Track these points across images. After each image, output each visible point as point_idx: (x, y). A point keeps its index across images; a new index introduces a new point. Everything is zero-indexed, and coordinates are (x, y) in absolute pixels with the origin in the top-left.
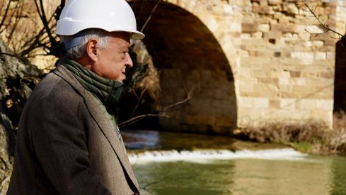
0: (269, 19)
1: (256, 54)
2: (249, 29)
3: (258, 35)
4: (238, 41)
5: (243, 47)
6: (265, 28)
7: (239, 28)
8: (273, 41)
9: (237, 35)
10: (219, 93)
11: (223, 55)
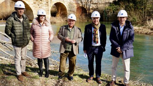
0: (38, 1)
1: (36, 7)
2: (35, 3)
3: (36, 4)
4: (33, 5)
5: (34, 6)
6: (37, 3)
7: (33, 3)
8: (39, 5)
9: (33, 4)
10: (31, 14)
11: (30, 8)
